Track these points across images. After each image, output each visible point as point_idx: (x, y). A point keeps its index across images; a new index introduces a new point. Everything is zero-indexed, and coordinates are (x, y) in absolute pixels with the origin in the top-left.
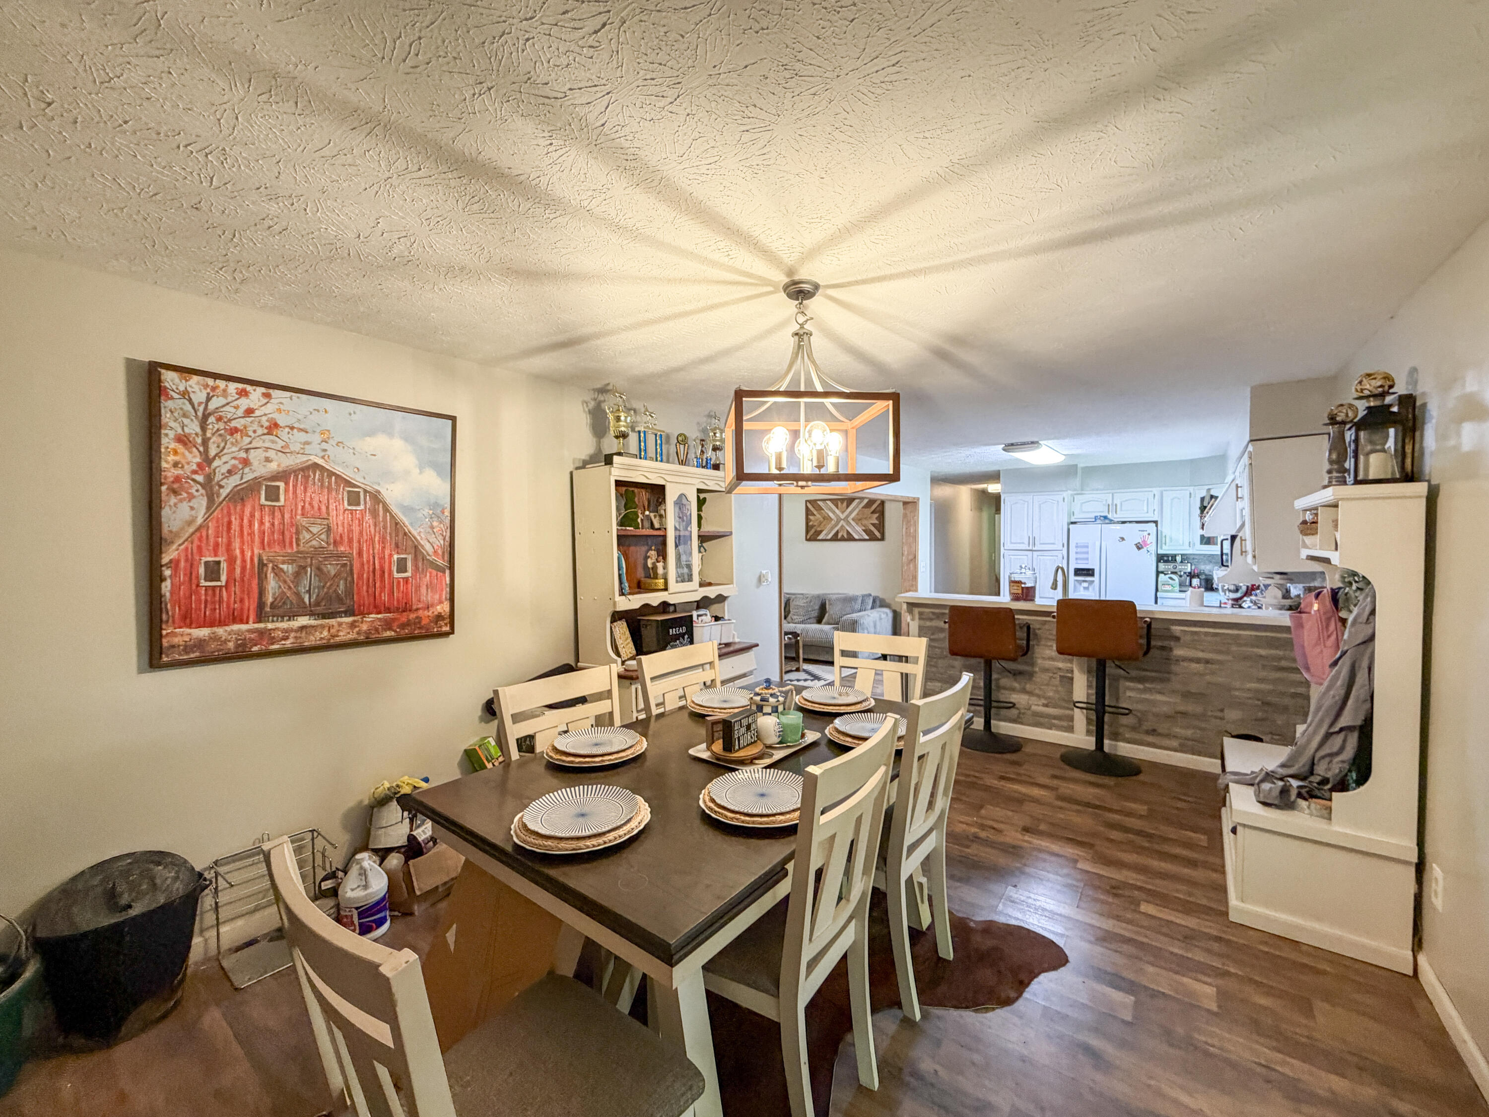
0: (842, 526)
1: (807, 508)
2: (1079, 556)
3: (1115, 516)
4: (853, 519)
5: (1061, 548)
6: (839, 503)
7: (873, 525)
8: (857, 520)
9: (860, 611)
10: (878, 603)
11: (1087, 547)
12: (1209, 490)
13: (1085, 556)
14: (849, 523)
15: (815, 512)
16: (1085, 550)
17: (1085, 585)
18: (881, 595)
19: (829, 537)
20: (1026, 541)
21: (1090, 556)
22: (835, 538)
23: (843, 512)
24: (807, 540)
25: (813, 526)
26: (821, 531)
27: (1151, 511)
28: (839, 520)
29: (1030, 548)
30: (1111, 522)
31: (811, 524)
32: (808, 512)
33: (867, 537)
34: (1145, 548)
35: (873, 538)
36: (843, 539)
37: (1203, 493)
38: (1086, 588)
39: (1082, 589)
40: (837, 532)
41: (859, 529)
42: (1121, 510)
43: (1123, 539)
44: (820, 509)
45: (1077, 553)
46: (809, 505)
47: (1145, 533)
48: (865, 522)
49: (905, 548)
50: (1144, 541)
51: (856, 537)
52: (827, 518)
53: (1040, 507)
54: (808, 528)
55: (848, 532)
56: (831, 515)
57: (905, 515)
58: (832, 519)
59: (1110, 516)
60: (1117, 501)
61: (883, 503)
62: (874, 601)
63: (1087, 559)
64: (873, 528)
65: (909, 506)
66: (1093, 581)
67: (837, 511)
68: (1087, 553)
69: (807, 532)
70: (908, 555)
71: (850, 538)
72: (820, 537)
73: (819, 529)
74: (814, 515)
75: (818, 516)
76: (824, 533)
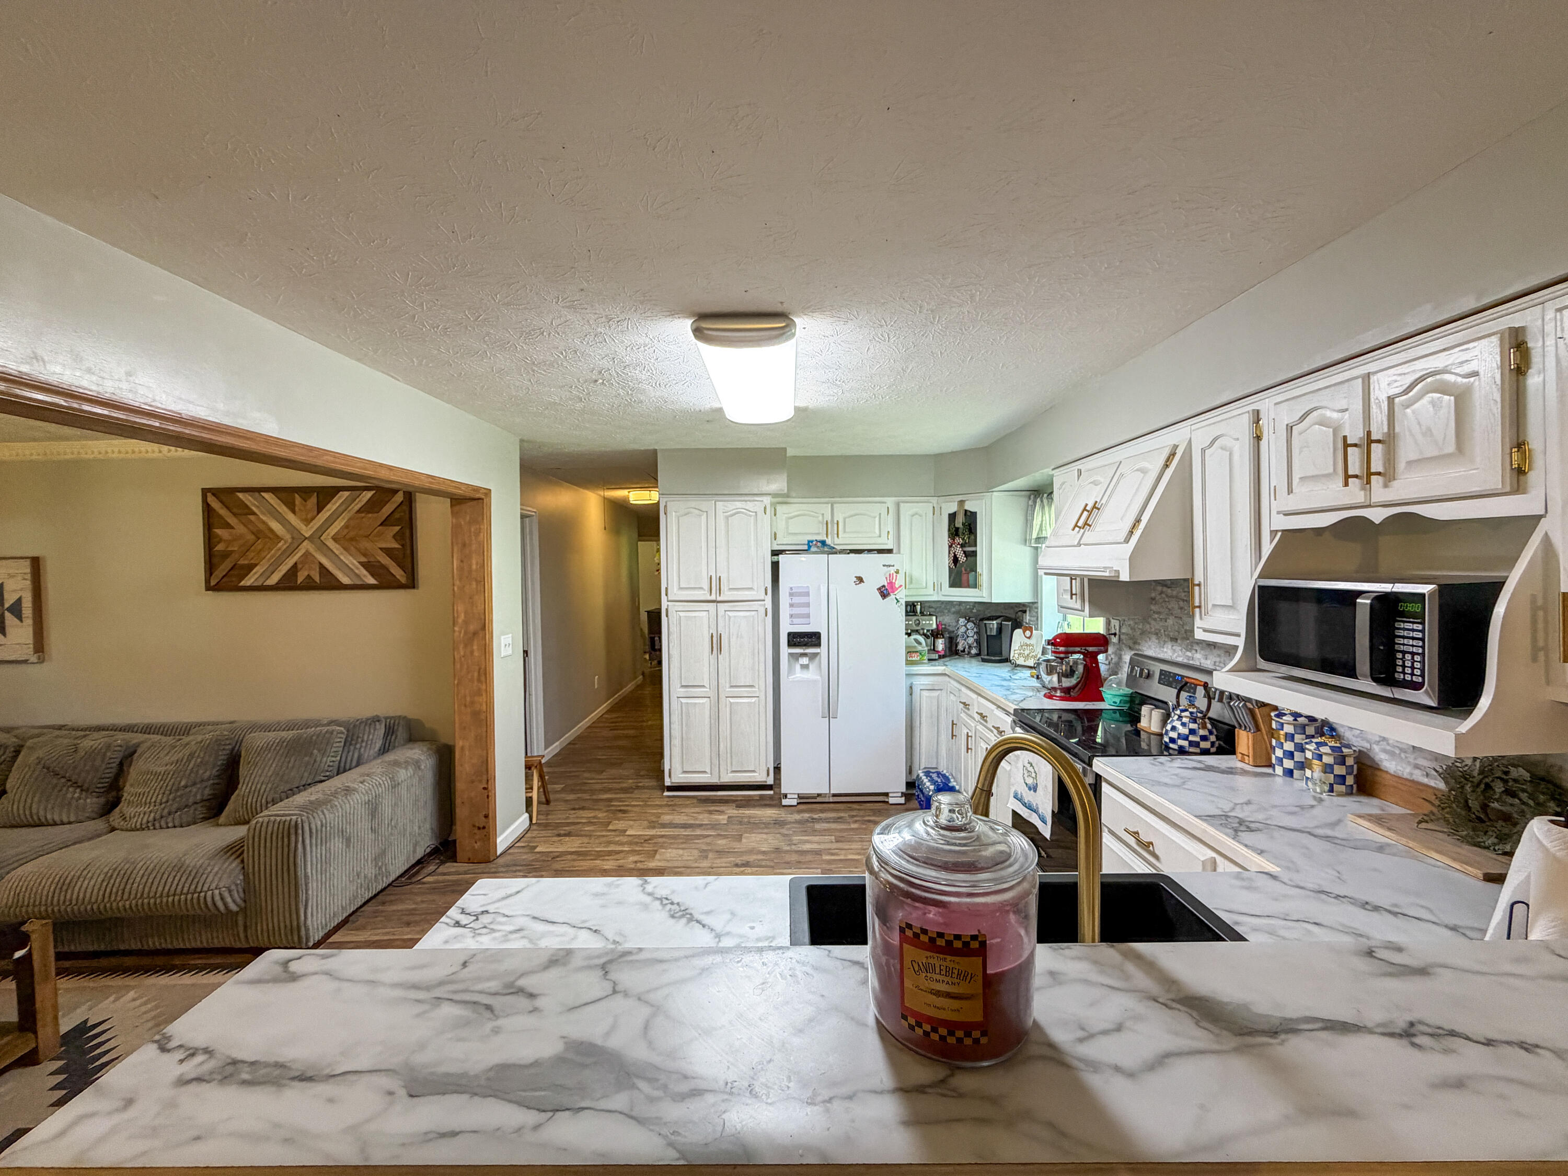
0: (307, 554)
1: (208, 510)
2: (796, 611)
3: (837, 541)
4: (335, 539)
5: (762, 596)
6: (298, 499)
7: (388, 552)
8: (346, 539)
9: (341, 770)
10: (401, 734)
11: (807, 594)
12: (961, 503)
13: (803, 611)
14: (324, 548)
15: (232, 520)
16: (803, 600)
17: (805, 661)
18: (412, 713)
19: (274, 579)
20: (706, 586)
21: (812, 610)
22: (289, 584)
23: (307, 521)
24: (209, 588)
25: (226, 555)
26: (250, 568)
27: (884, 534)
28: (298, 539)
29: (713, 597)
30: (833, 551)
31: (220, 547)
32: (210, 518)
33: (371, 581)
34: (892, 596)
35: (386, 583)
36: (309, 586)
37: (953, 508)
38: (805, 667)
39: (798, 667)
40: (294, 569)
41: (351, 561)
42: (845, 532)
43: (860, 580)
44: (244, 511)
45: (791, 605)
46: (211, 499)
47: (892, 570)
48: (365, 544)
49: (460, 608)
50: (891, 584)
51: (345, 580)
52: (265, 536)
53: (727, 523)
54: (211, 561)
55: (322, 568)
56: (275, 526)
57: (456, 530)
58: (279, 538)
59: (829, 542)
60: (839, 517)
61: (409, 498)
62: (390, 731)
63: (808, 616)
64: (385, 560)
65: (467, 507)
66: (816, 655)
67: (291, 517)
68: (807, 605)
69: (210, 567)
70: (466, 622)
71: (329, 583)
72: (248, 581)
73: (242, 562)
74: (228, 526)
75: (240, 529)
76: (258, 570)
